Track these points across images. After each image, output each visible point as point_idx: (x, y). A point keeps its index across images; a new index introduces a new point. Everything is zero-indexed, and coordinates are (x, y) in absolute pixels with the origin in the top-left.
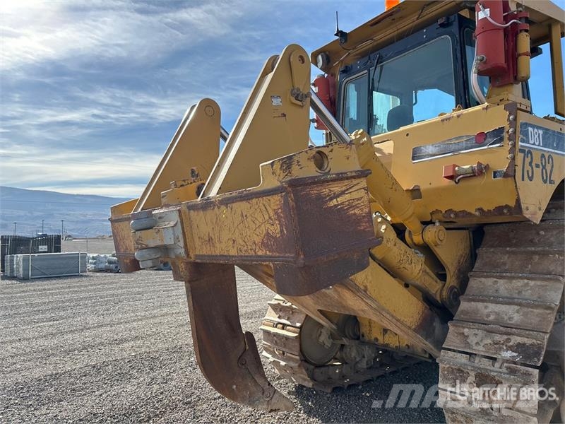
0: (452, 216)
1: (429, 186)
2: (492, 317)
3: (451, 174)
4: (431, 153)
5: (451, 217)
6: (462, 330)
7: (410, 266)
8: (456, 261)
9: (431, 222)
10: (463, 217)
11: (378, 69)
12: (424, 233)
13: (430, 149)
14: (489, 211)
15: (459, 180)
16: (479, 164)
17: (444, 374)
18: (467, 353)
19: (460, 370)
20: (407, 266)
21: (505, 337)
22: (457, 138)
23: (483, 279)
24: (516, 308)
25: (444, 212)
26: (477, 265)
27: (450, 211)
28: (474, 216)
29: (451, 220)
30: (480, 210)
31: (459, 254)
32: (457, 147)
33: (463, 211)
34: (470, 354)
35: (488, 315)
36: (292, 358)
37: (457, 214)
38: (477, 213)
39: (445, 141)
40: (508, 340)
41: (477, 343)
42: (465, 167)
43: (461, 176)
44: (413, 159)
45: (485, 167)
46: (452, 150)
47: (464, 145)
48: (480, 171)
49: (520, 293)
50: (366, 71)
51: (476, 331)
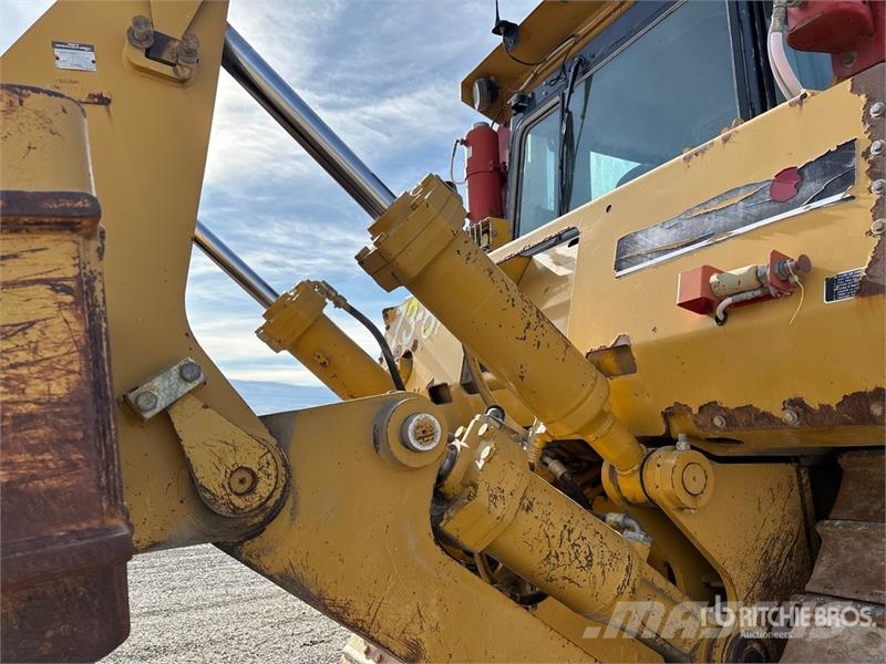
0: (717, 421)
1: (653, 337)
3: (696, 294)
4: (657, 245)
5: (715, 427)
7: (583, 574)
8: (758, 555)
9: (668, 440)
10: (749, 425)
11: (580, 90)
12: (647, 473)
13: (657, 237)
14: (825, 409)
15: (724, 312)
16: (777, 257)
20: (573, 571)
22: (720, 198)
25: (695, 411)
26: (819, 571)
27: (710, 408)
28: (783, 424)
29: (716, 435)
30: (797, 404)
31: (764, 535)
32: (721, 221)
33: (748, 409)
37: (730, 417)
38: (788, 416)
39: (690, 210)
42: (735, 272)
43: (728, 301)
44: (618, 268)
45: (797, 268)
46: (709, 231)
47: (741, 213)
48: (783, 281)
50: (557, 99)
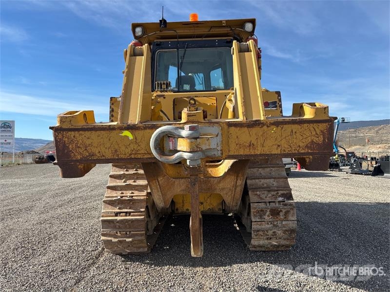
2: (265, 185)
6: (255, 193)
17: (255, 215)
18: (263, 202)
19: (262, 211)
21: (276, 192)
23: (252, 169)
24: (273, 180)
34: (265, 202)
35: (263, 185)
36: (136, 234)
40: (278, 193)
41: (266, 197)
49: (270, 173)
51: (263, 192)
